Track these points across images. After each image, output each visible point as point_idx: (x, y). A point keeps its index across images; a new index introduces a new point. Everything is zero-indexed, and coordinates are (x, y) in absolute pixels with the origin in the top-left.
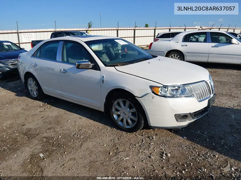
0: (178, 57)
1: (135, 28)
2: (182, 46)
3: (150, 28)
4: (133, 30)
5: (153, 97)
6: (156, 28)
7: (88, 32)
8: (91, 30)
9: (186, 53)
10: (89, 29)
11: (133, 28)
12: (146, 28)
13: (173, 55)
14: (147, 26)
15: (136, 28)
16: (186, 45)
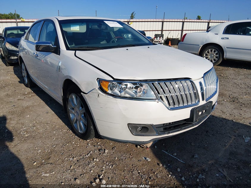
0: (216, 52)
1: (184, 20)
2: (222, 39)
3: (202, 21)
4: (182, 23)
5: (99, 95)
6: (210, 20)
7: (129, 23)
8: (133, 22)
9: (227, 48)
10: (131, 20)
11: (181, 20)
12: (198, 21)
13: (210, 50)
14: (199, 18)
15: (186, 20)
16: (228, 38)
